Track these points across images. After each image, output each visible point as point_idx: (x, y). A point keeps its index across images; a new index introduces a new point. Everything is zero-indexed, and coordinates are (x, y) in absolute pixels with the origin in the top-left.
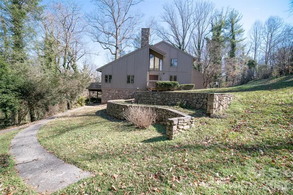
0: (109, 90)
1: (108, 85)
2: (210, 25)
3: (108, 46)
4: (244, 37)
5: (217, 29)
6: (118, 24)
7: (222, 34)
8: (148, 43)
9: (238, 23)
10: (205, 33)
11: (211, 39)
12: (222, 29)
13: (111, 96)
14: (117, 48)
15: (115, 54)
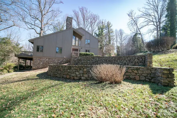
0: (40, 58)
1: (39, 54)
2: (97, 27)
3: (33, 27)
4: (113, 35)
5: (101, 29)
6: (43, 13)
7: (104, 32)
8: (71, 27)
9: (111, 28)
10: (95, 30)
11: (98, 34)
12: (104, 30)
13: (41, 63)
14: (42, 30)
15: (40, 34)
